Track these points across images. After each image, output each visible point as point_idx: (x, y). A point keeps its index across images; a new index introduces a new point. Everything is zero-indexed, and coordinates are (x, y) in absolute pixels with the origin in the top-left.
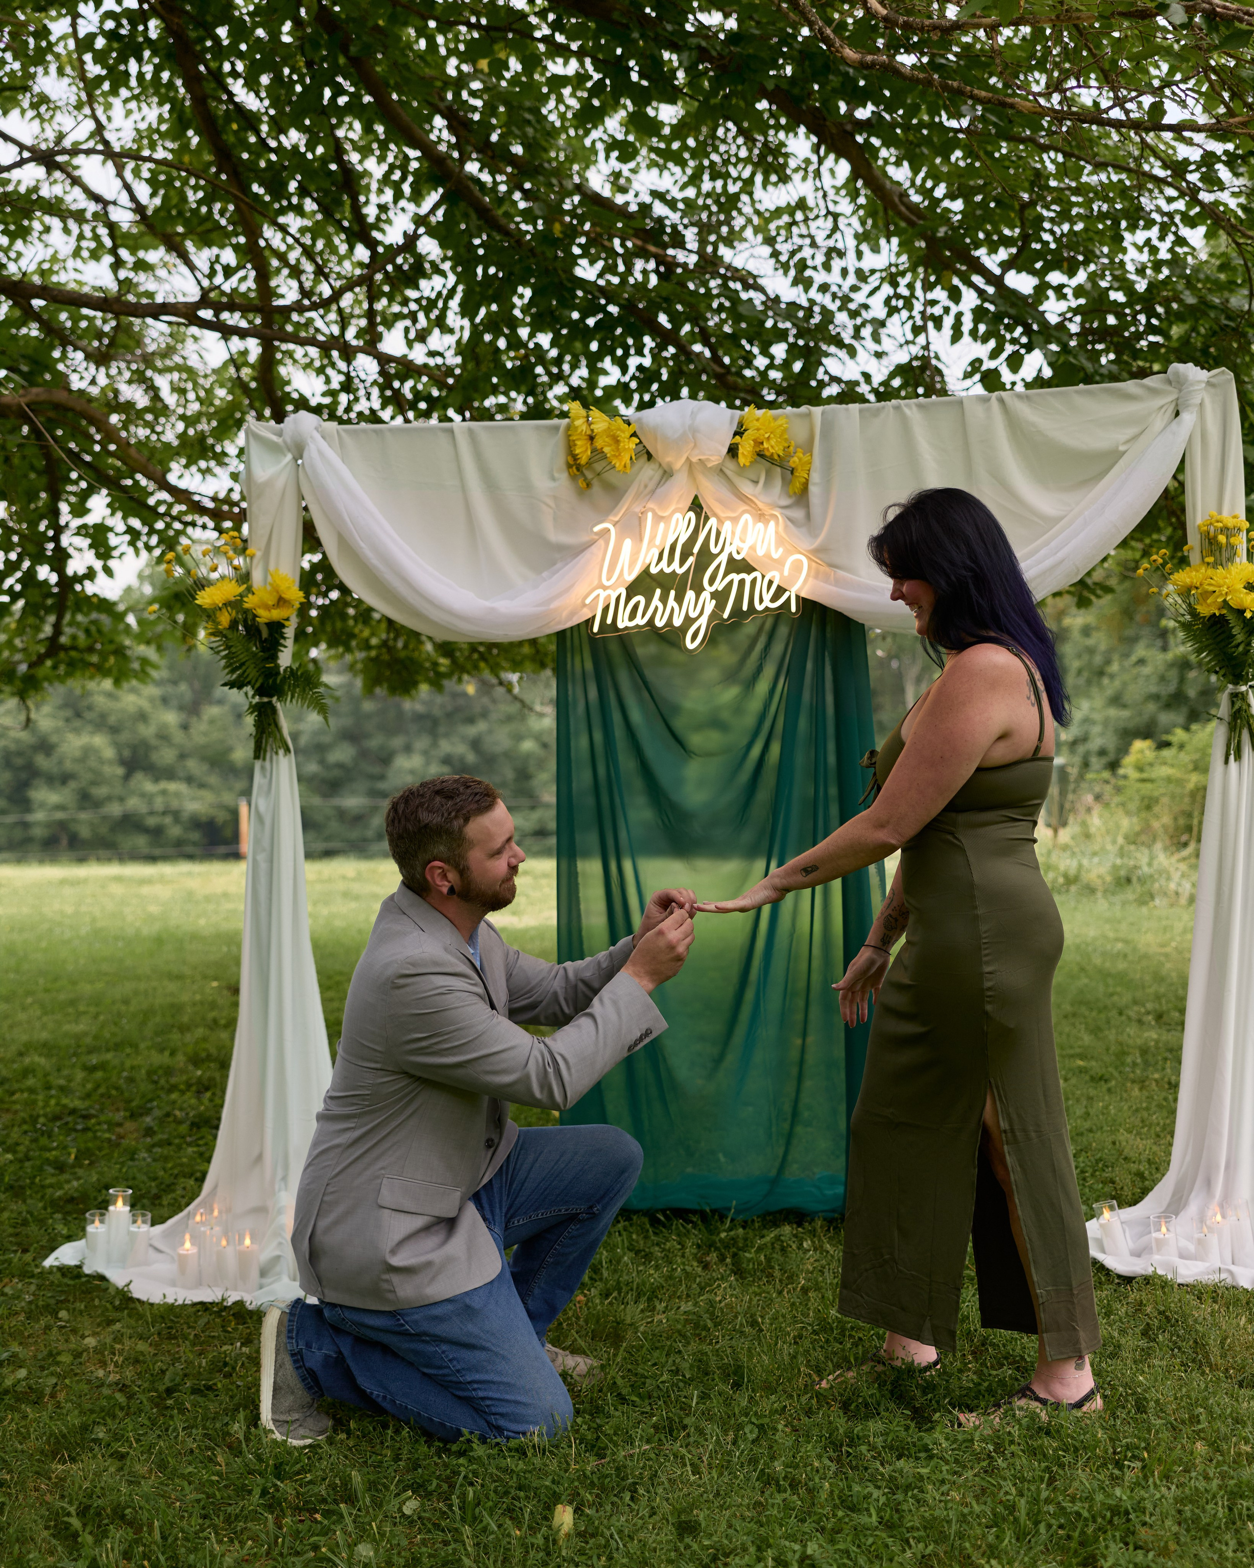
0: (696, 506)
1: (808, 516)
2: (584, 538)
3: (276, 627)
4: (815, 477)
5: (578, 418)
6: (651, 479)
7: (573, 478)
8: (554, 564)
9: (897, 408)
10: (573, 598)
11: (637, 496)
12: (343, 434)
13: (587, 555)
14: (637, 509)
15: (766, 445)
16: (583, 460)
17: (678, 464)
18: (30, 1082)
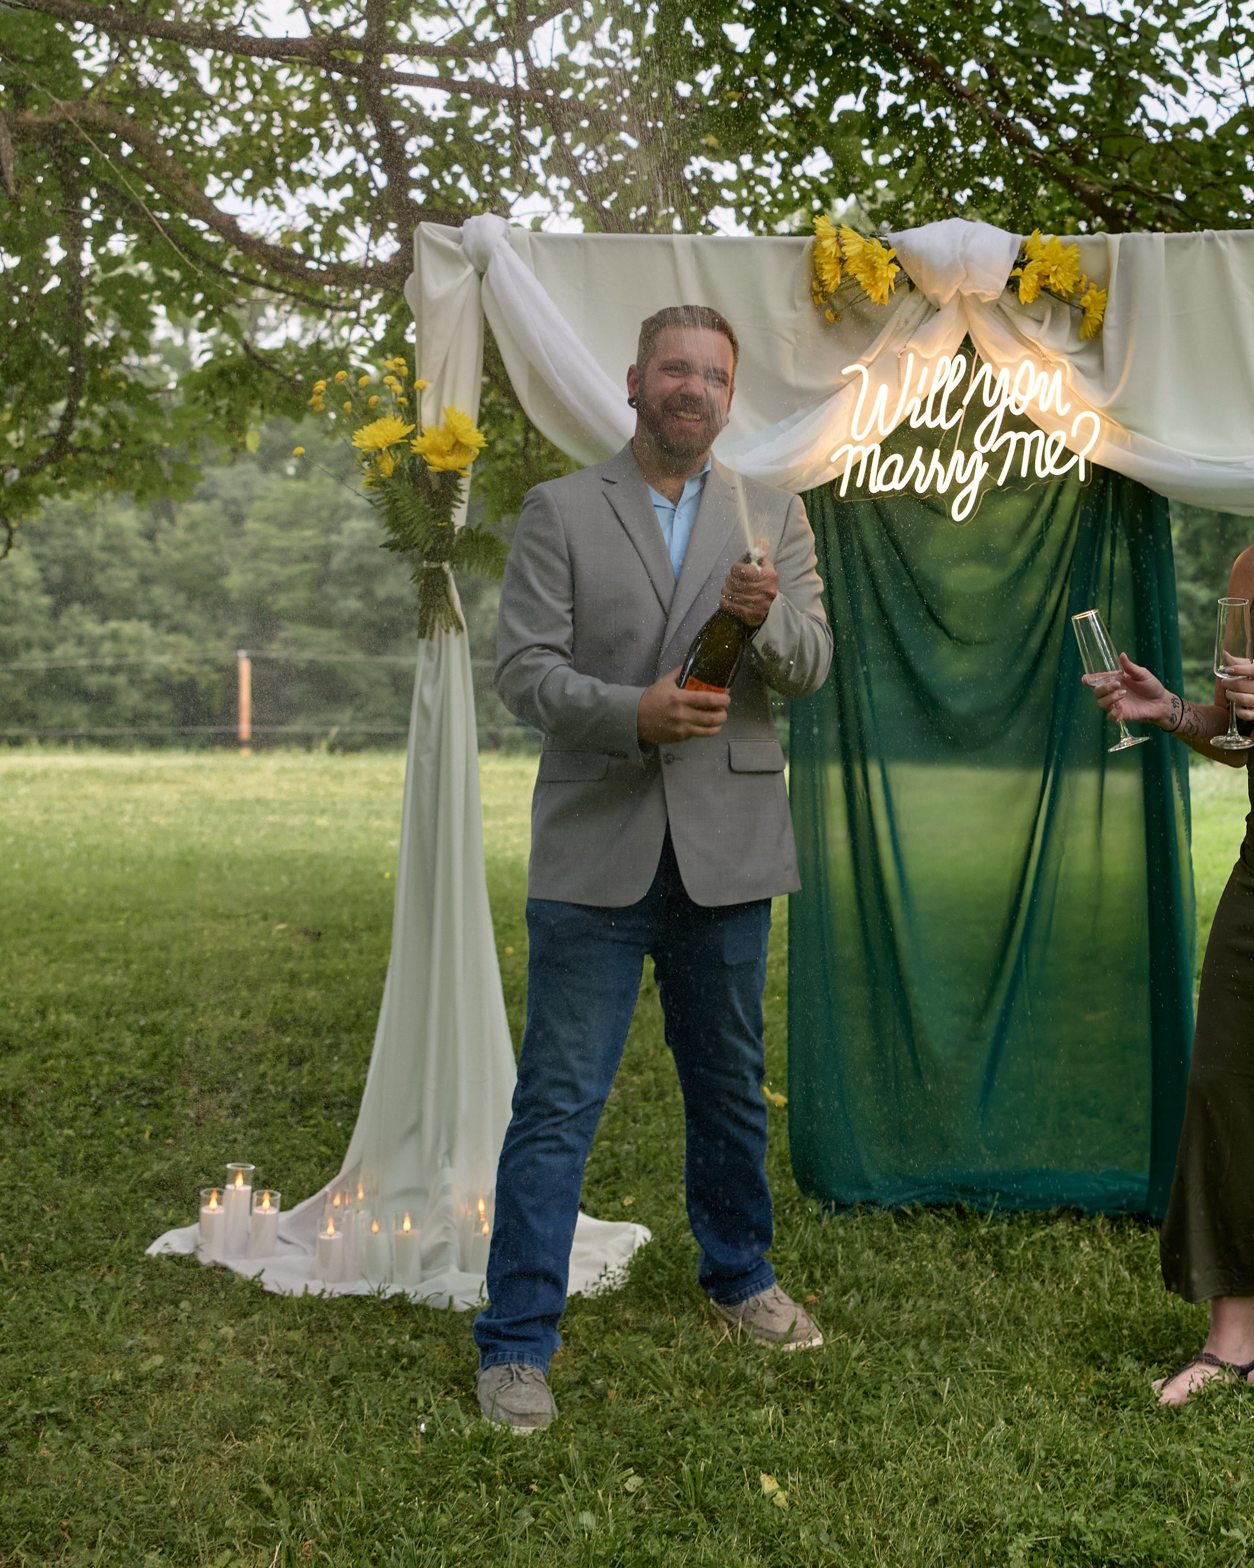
0: (967, 347)
1: (1102, 365)
2: (831, 381)
3: (450, 478)
4: (1111, 319)
5: (827, 238)
6: (913, 313)
7: (819, 308)
8: (793, 410)
9: (1210, 240)
10: (816, 455)
11: (896, 334)
12: (537, 243)
13: (834, 401)
14: (896, 348)
15: (1052, 280)
16: (832, 288)
17: (947, 297)
18: (65, 1045)
